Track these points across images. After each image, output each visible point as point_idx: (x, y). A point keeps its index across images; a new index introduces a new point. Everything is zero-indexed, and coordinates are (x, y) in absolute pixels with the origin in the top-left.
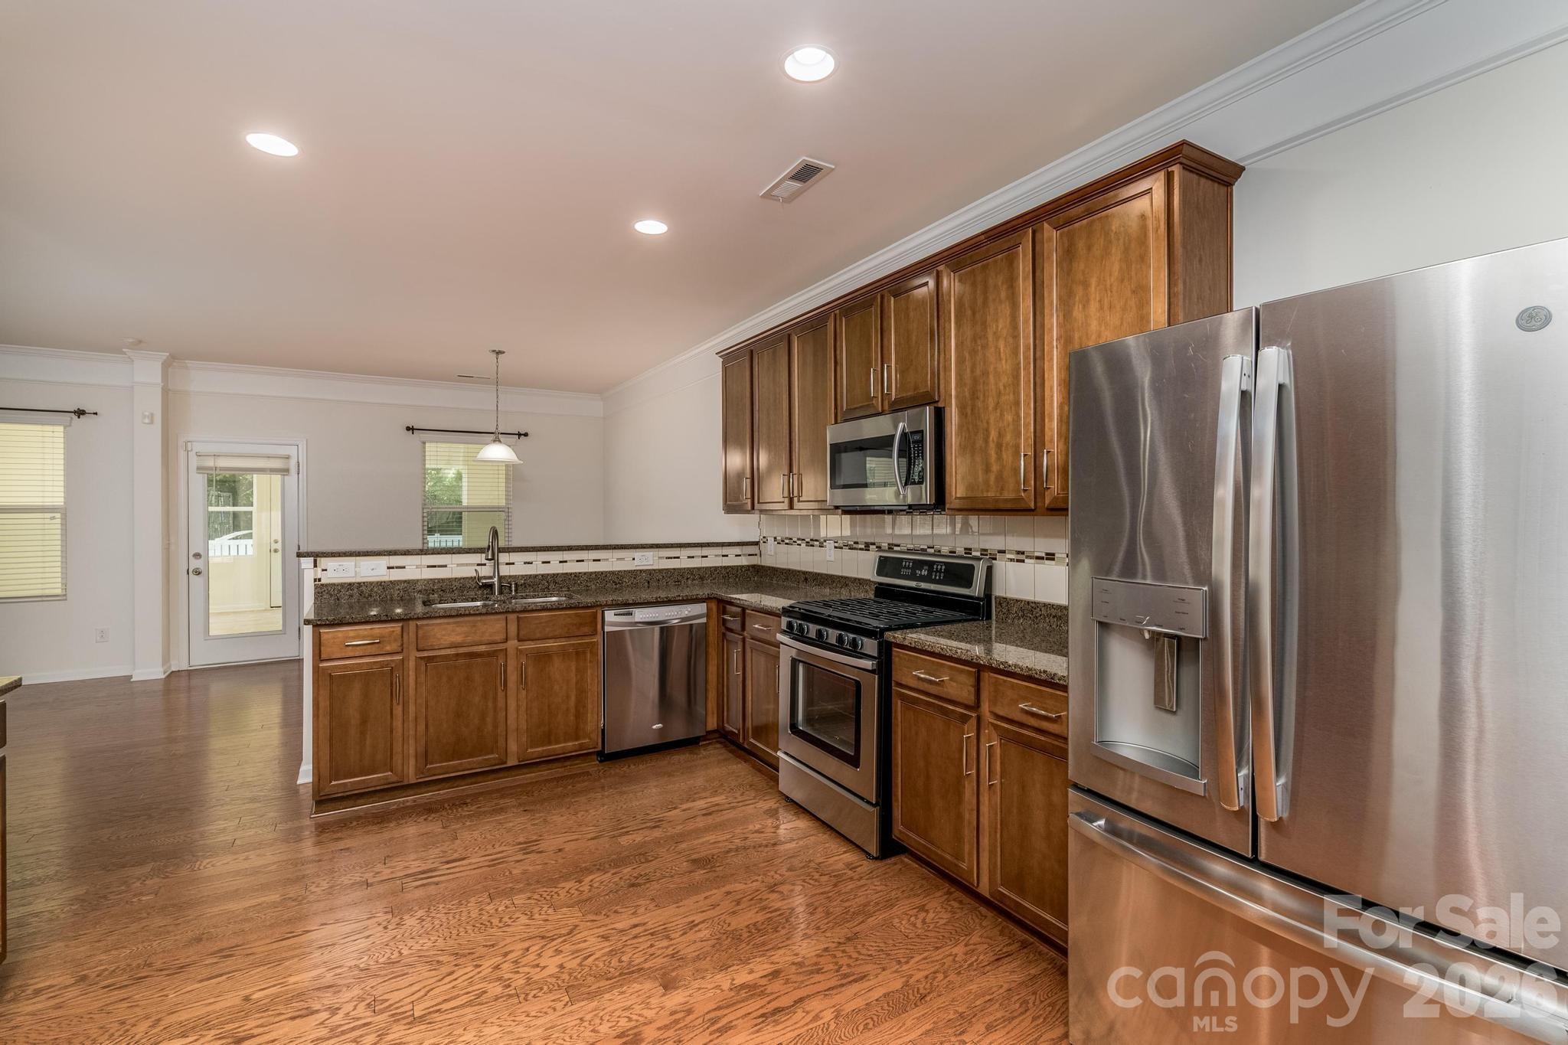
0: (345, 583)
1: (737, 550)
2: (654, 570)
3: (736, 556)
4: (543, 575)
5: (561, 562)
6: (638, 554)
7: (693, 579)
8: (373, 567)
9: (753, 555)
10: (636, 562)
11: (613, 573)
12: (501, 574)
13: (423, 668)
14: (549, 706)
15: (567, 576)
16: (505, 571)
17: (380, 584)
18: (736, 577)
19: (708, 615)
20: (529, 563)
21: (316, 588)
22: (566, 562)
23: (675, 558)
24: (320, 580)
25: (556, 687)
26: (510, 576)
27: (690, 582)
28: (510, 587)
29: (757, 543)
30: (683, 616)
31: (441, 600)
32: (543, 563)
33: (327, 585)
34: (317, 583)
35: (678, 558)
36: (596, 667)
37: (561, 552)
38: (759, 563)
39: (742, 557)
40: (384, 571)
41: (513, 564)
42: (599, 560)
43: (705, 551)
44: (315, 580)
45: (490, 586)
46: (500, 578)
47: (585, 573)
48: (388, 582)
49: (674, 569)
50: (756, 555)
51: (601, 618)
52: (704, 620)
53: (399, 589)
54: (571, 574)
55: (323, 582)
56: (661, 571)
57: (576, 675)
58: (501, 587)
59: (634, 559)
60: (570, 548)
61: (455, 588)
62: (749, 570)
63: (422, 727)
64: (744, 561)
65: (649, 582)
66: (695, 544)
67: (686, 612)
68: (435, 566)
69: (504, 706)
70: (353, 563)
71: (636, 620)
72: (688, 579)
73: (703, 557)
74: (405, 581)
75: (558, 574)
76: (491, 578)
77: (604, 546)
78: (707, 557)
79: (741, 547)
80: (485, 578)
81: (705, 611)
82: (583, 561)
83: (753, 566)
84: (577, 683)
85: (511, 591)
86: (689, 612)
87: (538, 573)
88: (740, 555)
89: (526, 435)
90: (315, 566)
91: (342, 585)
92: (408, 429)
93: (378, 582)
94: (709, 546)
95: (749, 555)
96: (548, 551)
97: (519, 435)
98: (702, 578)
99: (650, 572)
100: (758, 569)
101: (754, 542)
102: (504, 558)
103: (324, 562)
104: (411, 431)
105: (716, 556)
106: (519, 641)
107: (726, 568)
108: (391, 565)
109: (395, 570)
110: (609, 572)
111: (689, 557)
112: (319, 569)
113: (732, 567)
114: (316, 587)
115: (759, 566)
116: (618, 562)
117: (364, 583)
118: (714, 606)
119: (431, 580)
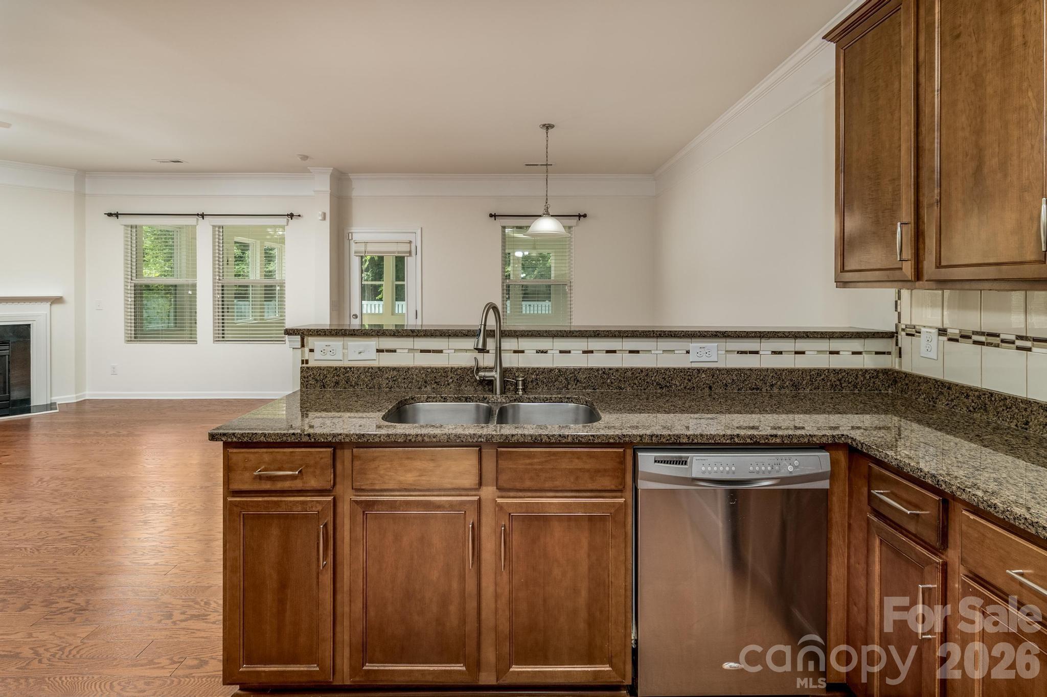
0: (331, 367)
1: (856, 345)
2: (719, 370)
3: (854, 353)
4: (560, 370)
5: (584, 352)
6: (694, 345)
7: (783, 387)
8: (361, 350)
9: (884, 353)
10: (692, 357)
11: (657, 371)
12: (504, 365)
13: (360, 517)
14: (545, 600)
15: (591, 371)
16: (511, 361)
17: (367, 370)
18: (855, 386)
19: (832, 476)
20: (542, 352)
21: (302, 372)
22: (592, 352)
23: (751, 352)
24: (307, 362)
25: (557, 572)
26: (518, 369)
27: (776, 390)
28: (517, 384)
29: (892, 335)
30: (783, 474)
31: (428, 397)
32: (561, 352)
33: (312, 368)
34: (304, 365)
35: (757, 353)
36: (623, 545)
37: (585, 340)
38: (897, 367)
39: (864, 355)
40: (374, 355)
41: (523, 352)
42: (638, 352)
43: (801, 345)
44: (303, 362)
45: (490, 383)
46: (505, 372)
47: (617, 370)
48: (376, 368)
49: (751, 370)
50: (889, 353)
51: (631, 463)
52: (825, 484)
53: (387, 378)
54: (598, 370)
55: (311, 364)
56: (729, 371)
57: (589, 556)
58: (504, 383)
59: (688, 352)
60: (596, 334)
61: (451, 380)
62: (877, 377)
63: (359, 604)
64: (868, 362)
65: (710, 388)
66: (784, 333)
67: (790, 468)
68: (429, 351)
69: (475, 592)
70: (342, 343)
71: (694, 476)
72: (772, 385)
73: (796, 353)
74: (394, 369)
75: (580, 369)
76: (491, 369)
77: (643, 332)
78: (803, 353)
79: (862, 341)
80: (486, 369)
81: (826, 467)
82: (614, 352)
83: (886, 372)
84: (590, 569)
85: (518, 390)
86: (795, 467)
87: (555, 366)
88: (860, 353)
89: (585, 216)
90: (303, 346)
91: (328, 369)
92: (491, 216)
93: (365, 368)
94: (808, 337)
95: (877, 353)
96: (567, 336)
97: (580, 216)
98: (796, 386)
99: (713, 373)
100: (892, 377)
101: (886, 333)
102: (509, 344)
103: (311, 341)
104: (493, 218)
105: (819, 352)
106: (499, 489)
107: (836, 372)
108: (381, 347)
109: (385, 353)
110: (652, 370)
111: (774, 353)
112: (306, 350)
113: (848, 372)
114: (302, 370)
115: (898, 372)
116: (665, 355)
117: (350, 368)
118: (842, 456)
119: (423, 368)
